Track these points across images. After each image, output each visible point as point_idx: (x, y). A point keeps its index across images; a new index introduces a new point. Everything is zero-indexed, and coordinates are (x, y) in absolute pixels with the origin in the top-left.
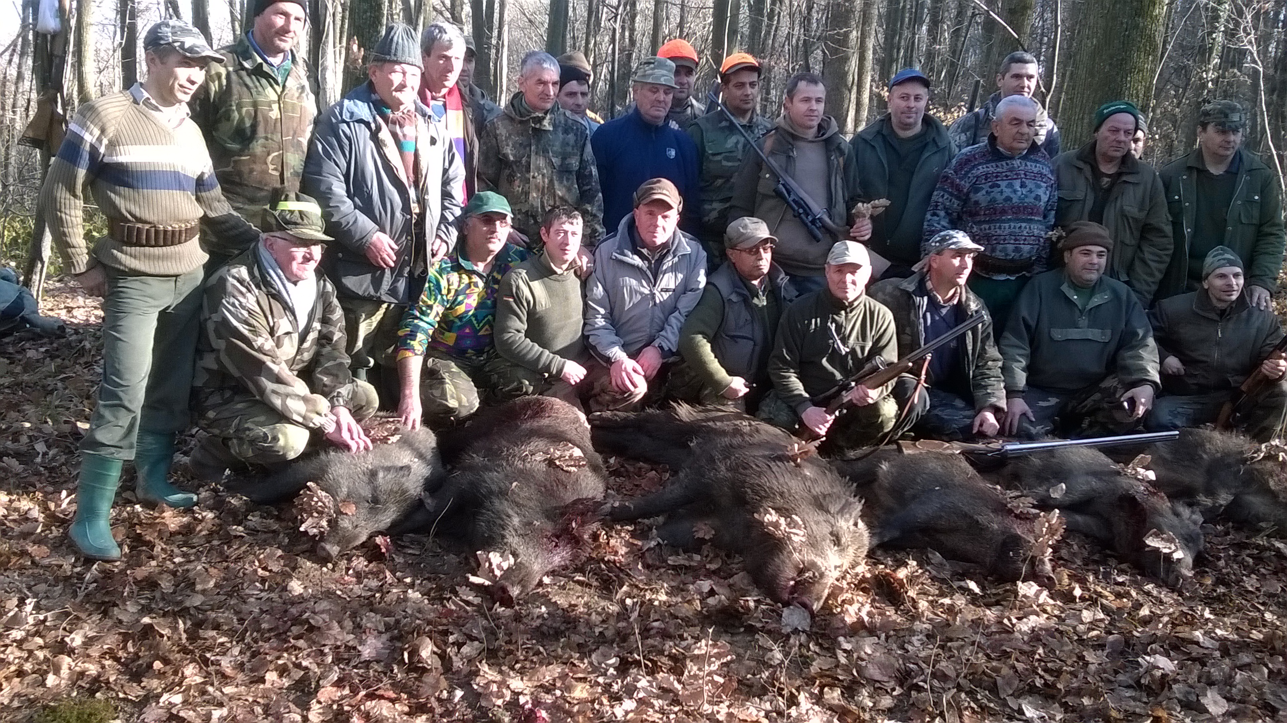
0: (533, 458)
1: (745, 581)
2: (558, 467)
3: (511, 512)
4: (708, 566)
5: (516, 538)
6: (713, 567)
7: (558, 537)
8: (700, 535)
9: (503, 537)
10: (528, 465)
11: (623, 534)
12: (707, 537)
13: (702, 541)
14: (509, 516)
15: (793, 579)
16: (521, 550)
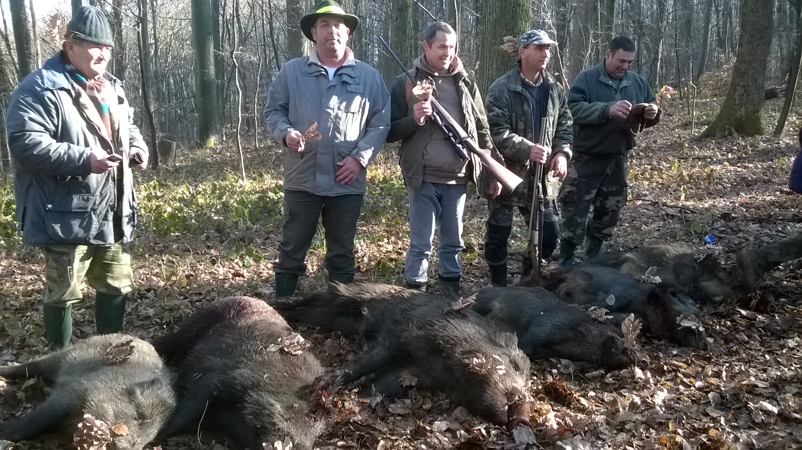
0: (268, 350)
1: (464, 414)
2: (288, 353)
3: (272, 401)
4: (424, 407)
5: (285, 423)
6: (427, 406)
7: (314, 413)
8: (407, 383)
9: (274, 424)
10: (266, 357)
11: (353, 397)
12: (413, 384)
13: (410, 387)
14: (272, 405)
15: (507, 404)
16: (293, 431)
